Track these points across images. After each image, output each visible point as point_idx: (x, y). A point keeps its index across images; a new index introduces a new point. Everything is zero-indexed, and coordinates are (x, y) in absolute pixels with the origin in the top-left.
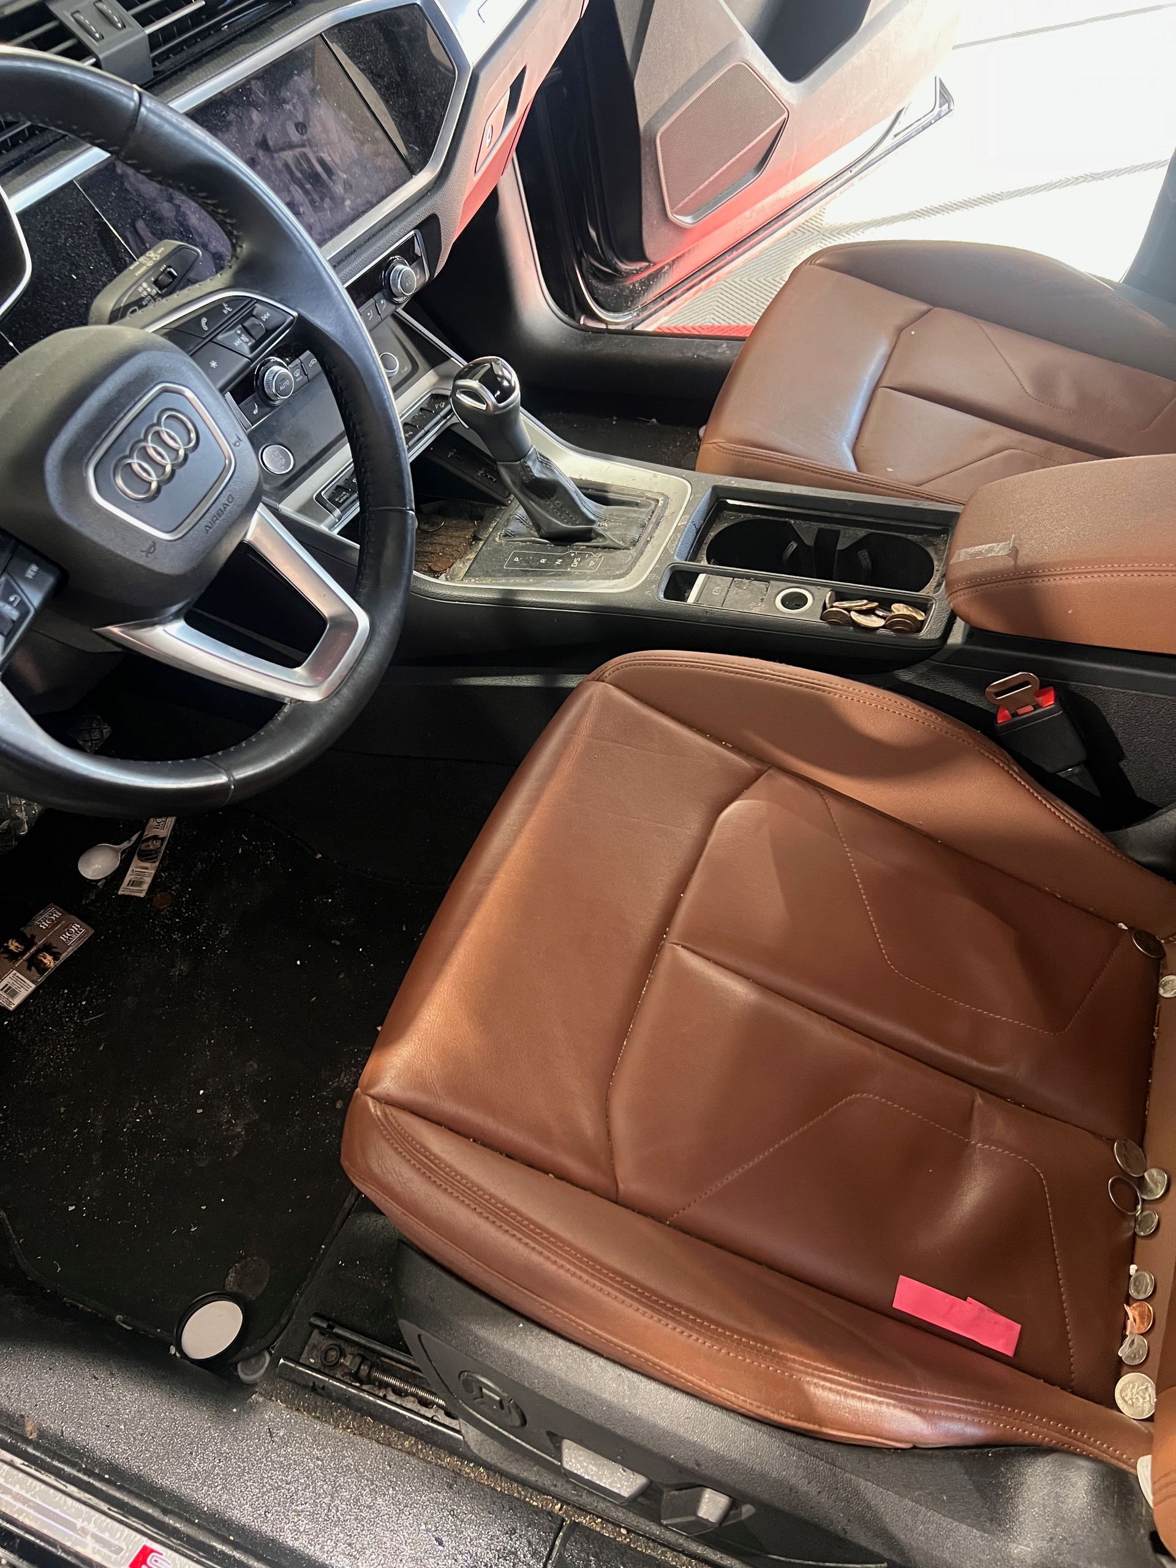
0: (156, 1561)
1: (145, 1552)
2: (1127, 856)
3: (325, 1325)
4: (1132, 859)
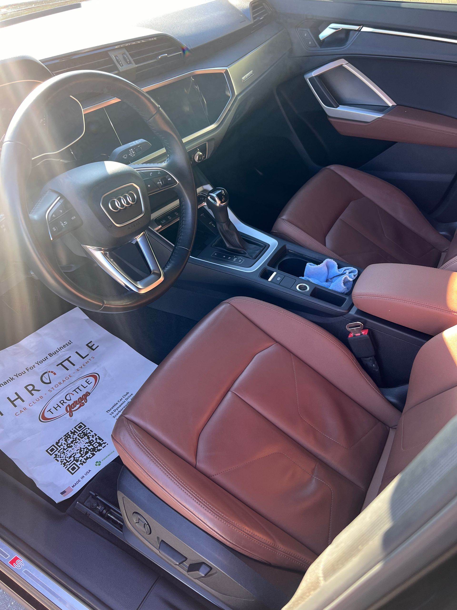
0: (19, 562)
1: (16, 559)
2: (385, 397)
3: (94, 494)
4: (386, 398)
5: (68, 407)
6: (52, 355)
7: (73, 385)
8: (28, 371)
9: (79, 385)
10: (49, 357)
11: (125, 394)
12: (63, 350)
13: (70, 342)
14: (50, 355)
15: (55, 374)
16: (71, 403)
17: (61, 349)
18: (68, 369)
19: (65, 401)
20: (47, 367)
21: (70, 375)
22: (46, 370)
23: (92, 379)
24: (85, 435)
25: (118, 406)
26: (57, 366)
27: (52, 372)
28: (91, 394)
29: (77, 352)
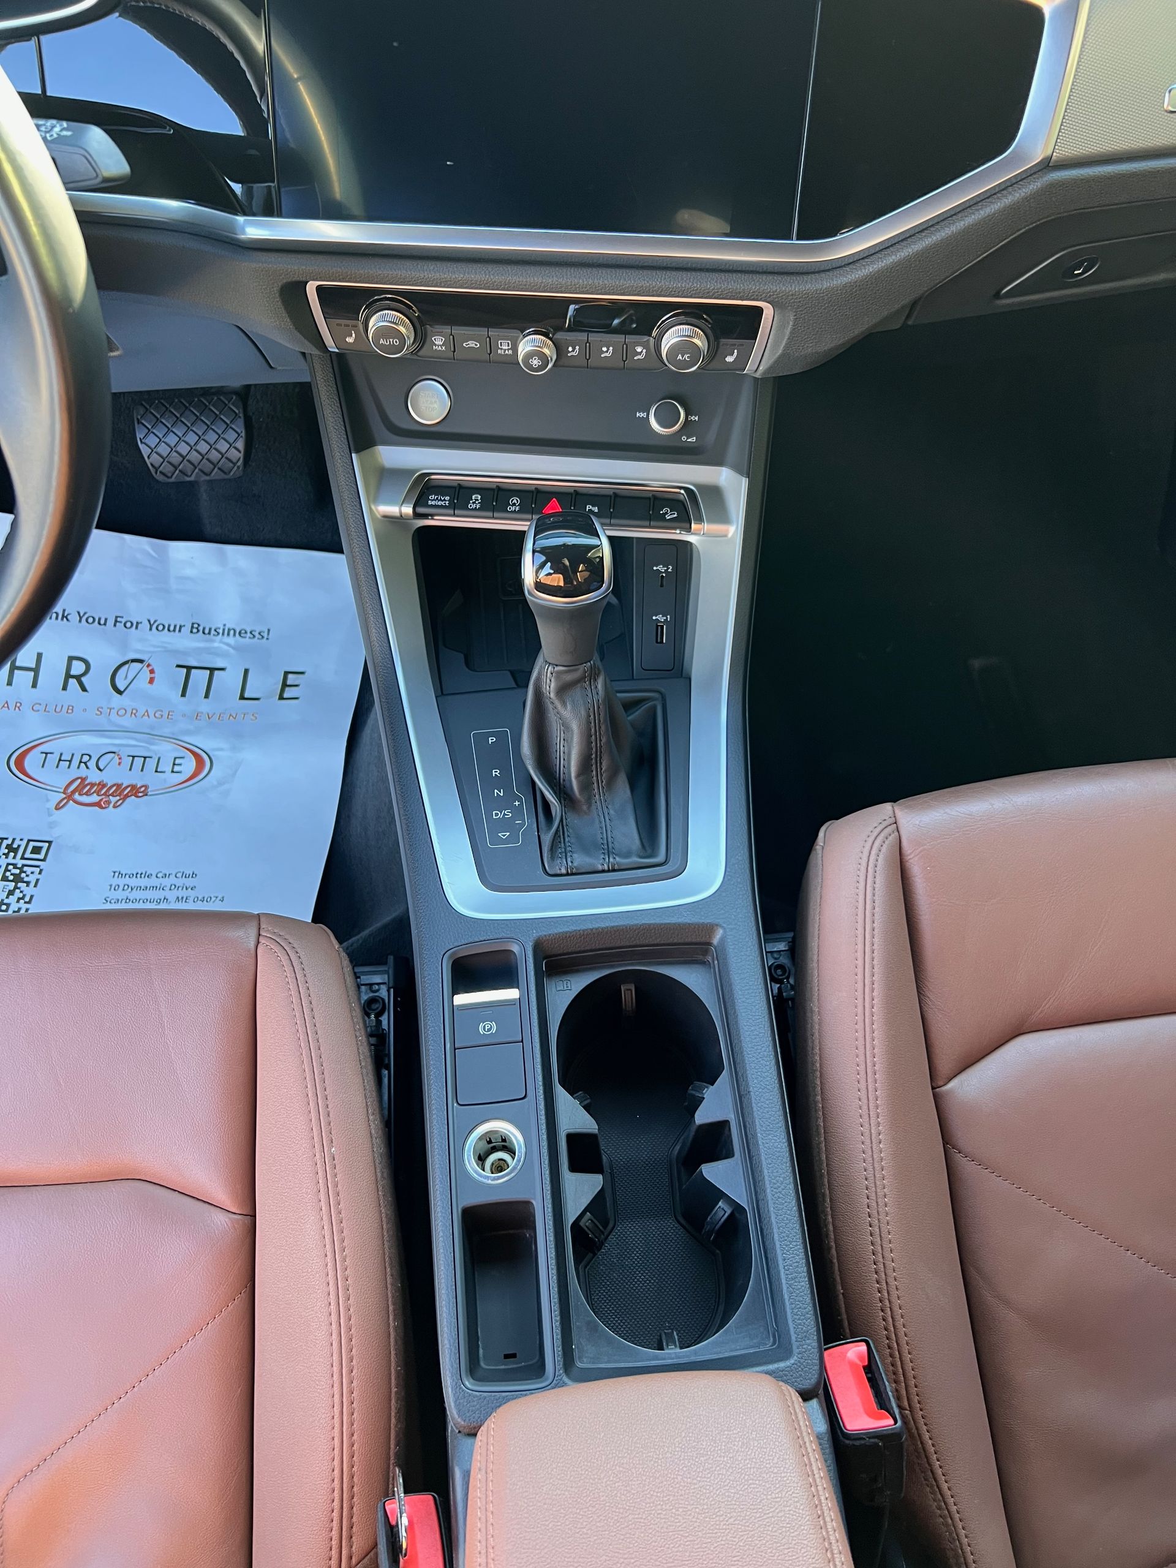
5: (80, 780)
6: (198, 631)
7: (147, 743)
8: (115, 625)
9: (156, 755)
10: (186, 630)
11: (188, 872)
12: (231, 640)
13: (265, 635)
14: (195, 628)
15: (151, 681)
16: (94, 776)
17: (228, 634)
18: (183, 695)
19: (92, 764)
20: (156, 649)
21: (173, 712)
22: (150, 655)
23: (189, 765)
24: (17, 879)
25: (144, 882)
26: (178, 666)
27: (152, 672)
28: (145, 797)
29: (246, 671)
